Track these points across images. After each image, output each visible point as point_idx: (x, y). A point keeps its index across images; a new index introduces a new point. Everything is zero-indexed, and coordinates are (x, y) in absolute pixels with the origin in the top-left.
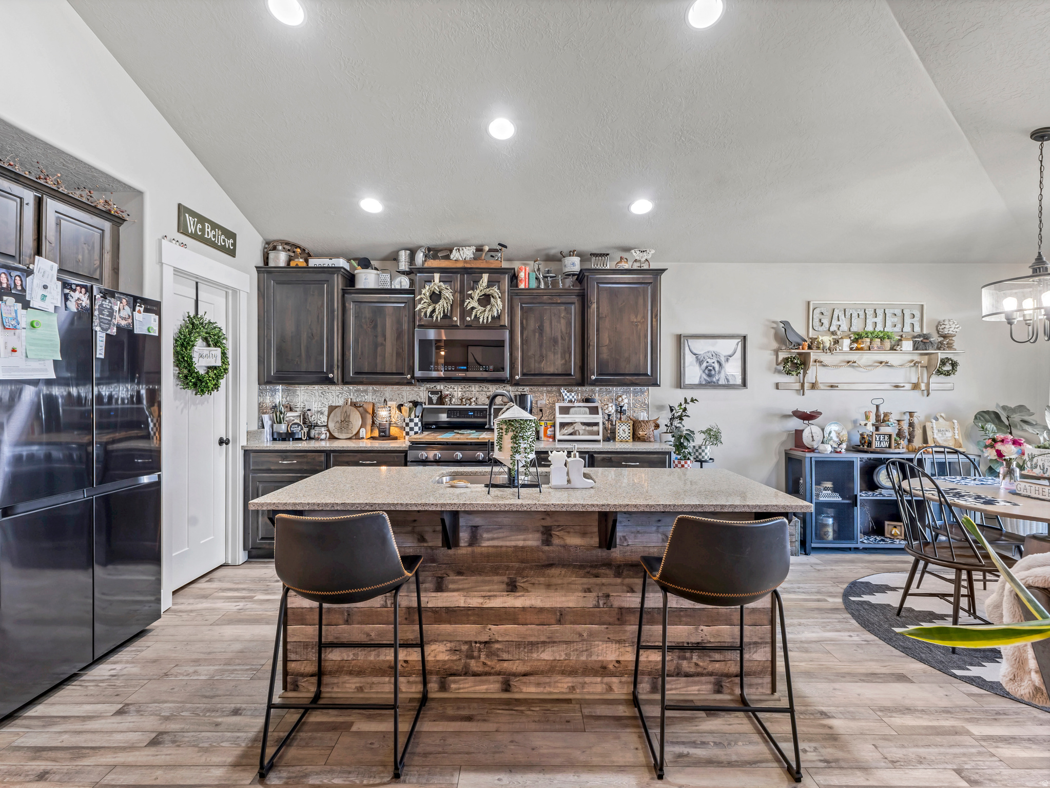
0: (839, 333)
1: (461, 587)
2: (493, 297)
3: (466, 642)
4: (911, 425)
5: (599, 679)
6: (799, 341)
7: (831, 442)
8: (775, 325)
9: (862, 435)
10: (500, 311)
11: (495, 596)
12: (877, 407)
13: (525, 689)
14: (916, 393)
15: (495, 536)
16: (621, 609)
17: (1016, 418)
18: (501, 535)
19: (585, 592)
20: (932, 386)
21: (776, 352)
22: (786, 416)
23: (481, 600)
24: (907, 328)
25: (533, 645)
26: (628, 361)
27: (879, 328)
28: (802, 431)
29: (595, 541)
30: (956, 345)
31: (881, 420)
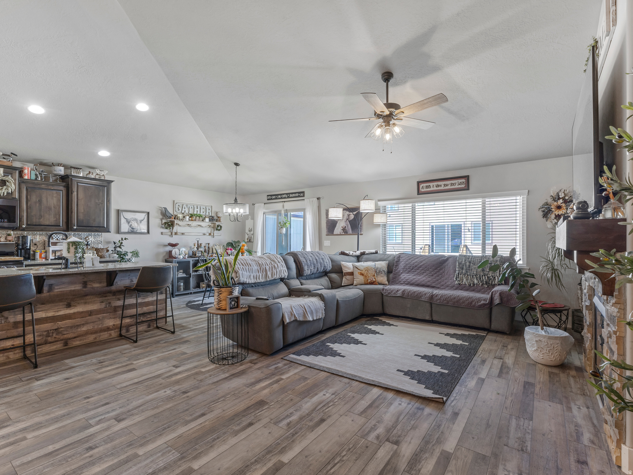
0: (185, 214)
1: (43, 309)
2: (8, 182)
3: (46, 331)
4: (209, 248)
5: (106, 333)
6: (171, 216)
7: (182, 255)
8: (161, 209)
9: (193, 251)
10: (13, 190)
11: (61, 310)
12: (198, 241)
13: (74, 343)
14: (210, 237)
15: (61, 287)
16: (115, 307)
17: (237, 244)
18: (64, 286)
19: (101, 303)
20: (215, 234)
21: (162, 220)
22: (165, 246)
23: (53, 313)
24: (207, 214)
25: (78, 326)
26: (94, 220)
27: (199, 213)
28: (172, 251)
29: (105, 284)
30: (221, 220)
31: (199, 246)
